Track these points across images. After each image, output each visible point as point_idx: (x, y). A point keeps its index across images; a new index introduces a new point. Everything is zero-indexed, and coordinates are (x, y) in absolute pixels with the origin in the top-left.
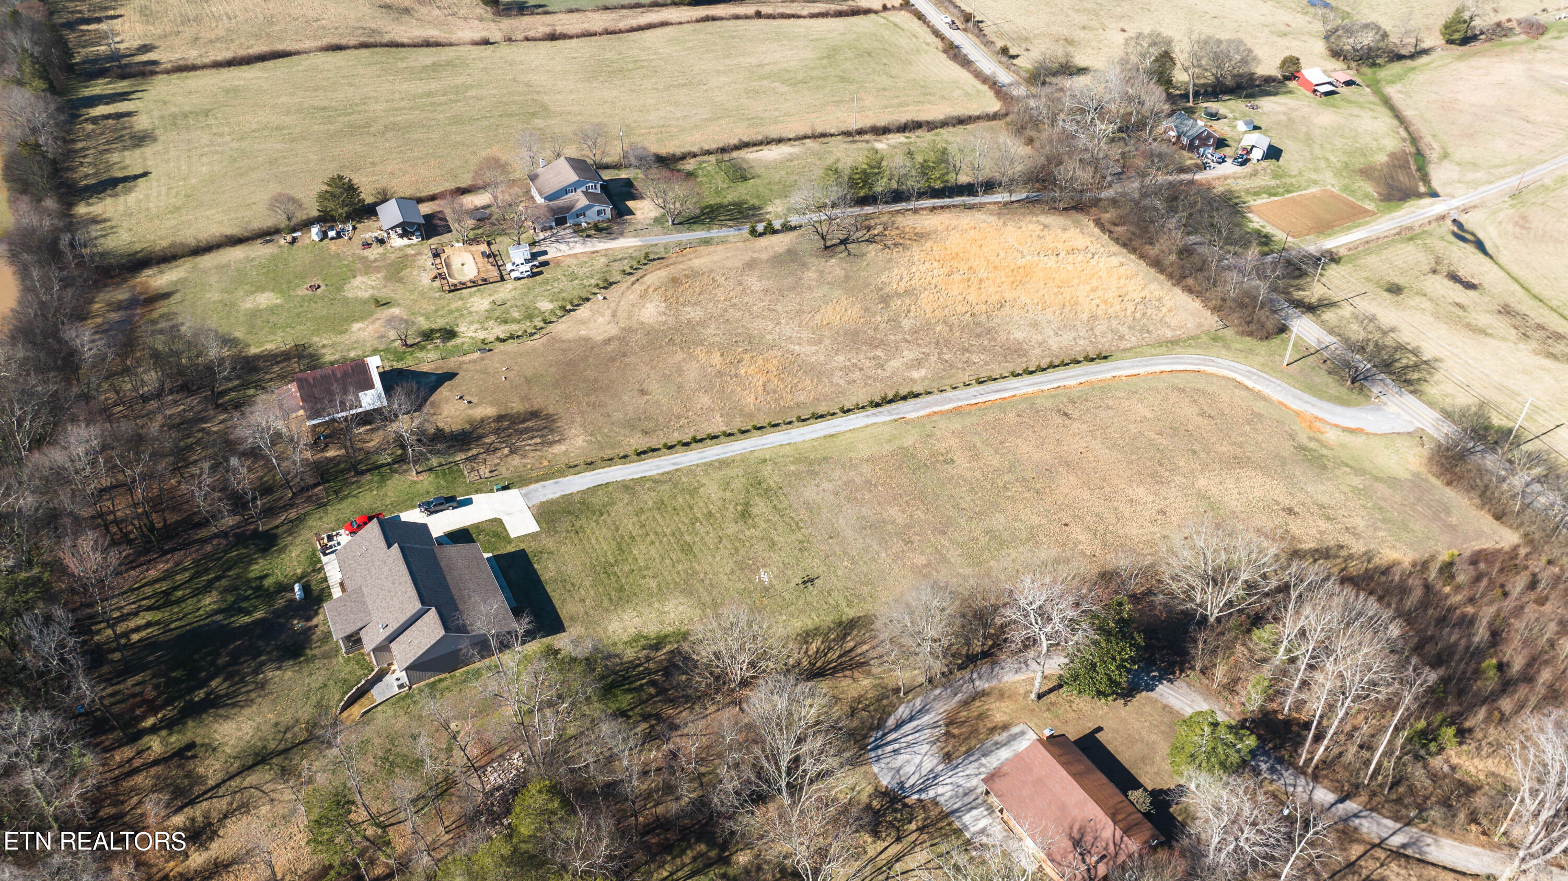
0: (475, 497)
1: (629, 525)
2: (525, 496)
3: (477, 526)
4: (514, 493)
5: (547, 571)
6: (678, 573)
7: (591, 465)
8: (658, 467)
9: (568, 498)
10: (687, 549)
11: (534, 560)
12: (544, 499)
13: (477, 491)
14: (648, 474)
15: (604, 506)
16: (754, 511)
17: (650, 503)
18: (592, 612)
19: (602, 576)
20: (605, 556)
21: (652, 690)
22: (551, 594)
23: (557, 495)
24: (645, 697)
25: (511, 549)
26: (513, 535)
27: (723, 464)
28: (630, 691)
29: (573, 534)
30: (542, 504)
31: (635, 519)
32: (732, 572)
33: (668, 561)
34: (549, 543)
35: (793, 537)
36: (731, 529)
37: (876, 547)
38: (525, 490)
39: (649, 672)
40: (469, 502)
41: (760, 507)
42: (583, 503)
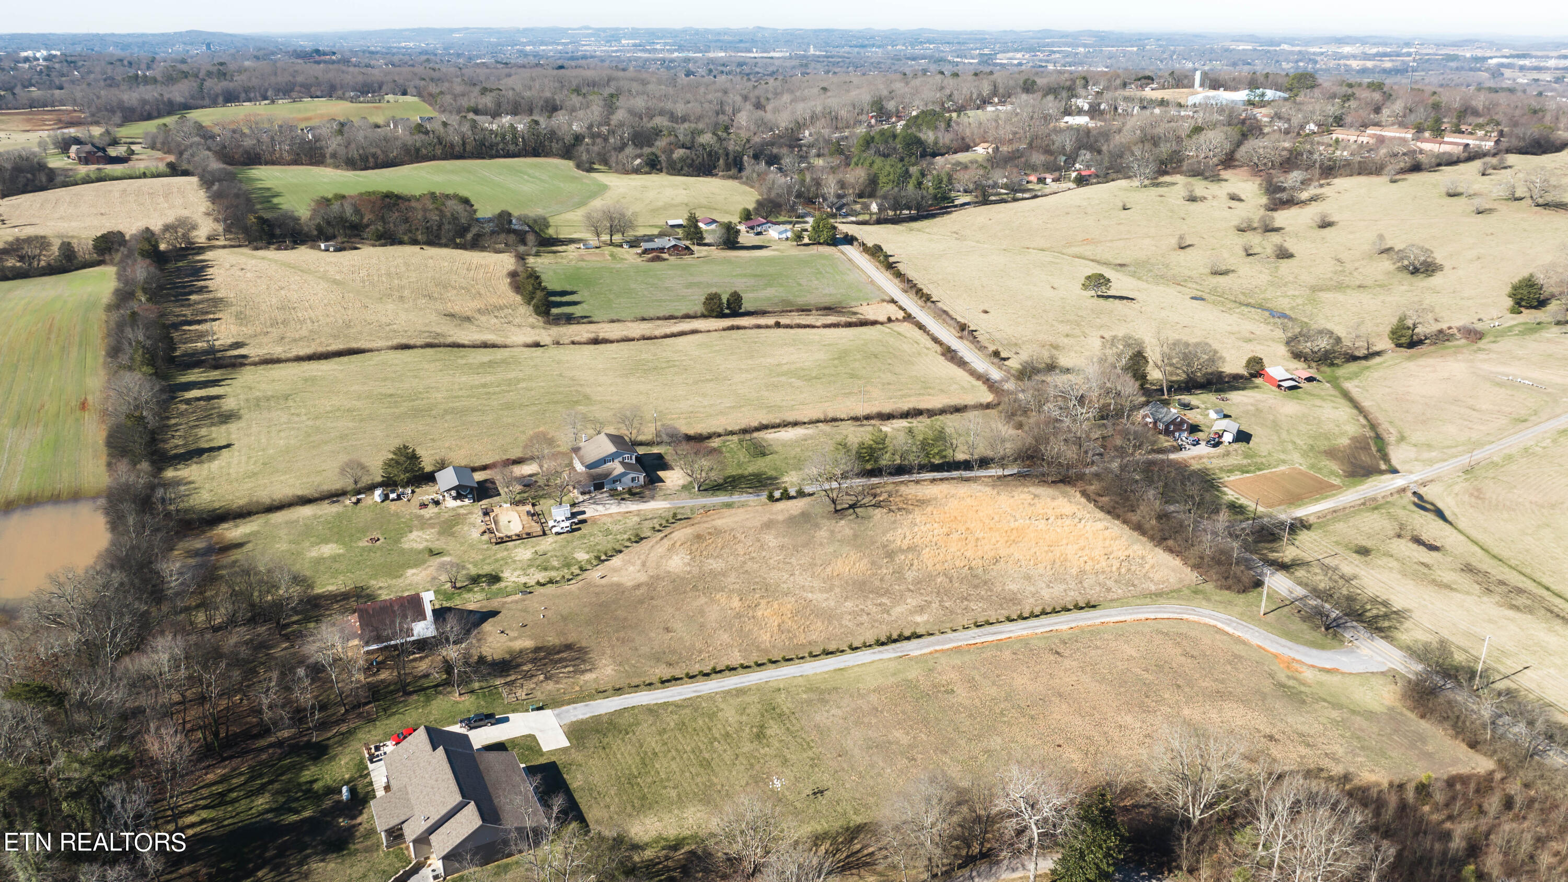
0: (511, 716)
1: (653, 743)
2: (557, 716)
3: (512, 741)
4: (548, 712)
5: (575, 781)
6: (697, 784)
7: (618, 691)
8: (680, 694)
9: (597, 719)
10: (706, 764)
11: (564, 771)
12: (574, 719)
13: (513, 711)
14: (670, 700)
15: (630, 725)
16: (769, 732)
17: (672, 724)
18: (616, 816)
19: (626, 786)
20: (630, 768)
22: (579, 800)
23: (588, 716)
25: (542, 761)
26: (545, 749)
27: (740, 692)
29: (600, 750)
30: (573, 724)
31: (658, 738)
32: (747, 784)
33: (687, 774)
34: (578, 756)
35: (805, 755)
36: (747, 747)
37: (881, 764)
38: (557, 711)
39: (668, 869)
40: (506, 720)
41: (774, 729)
42: (611, 723)
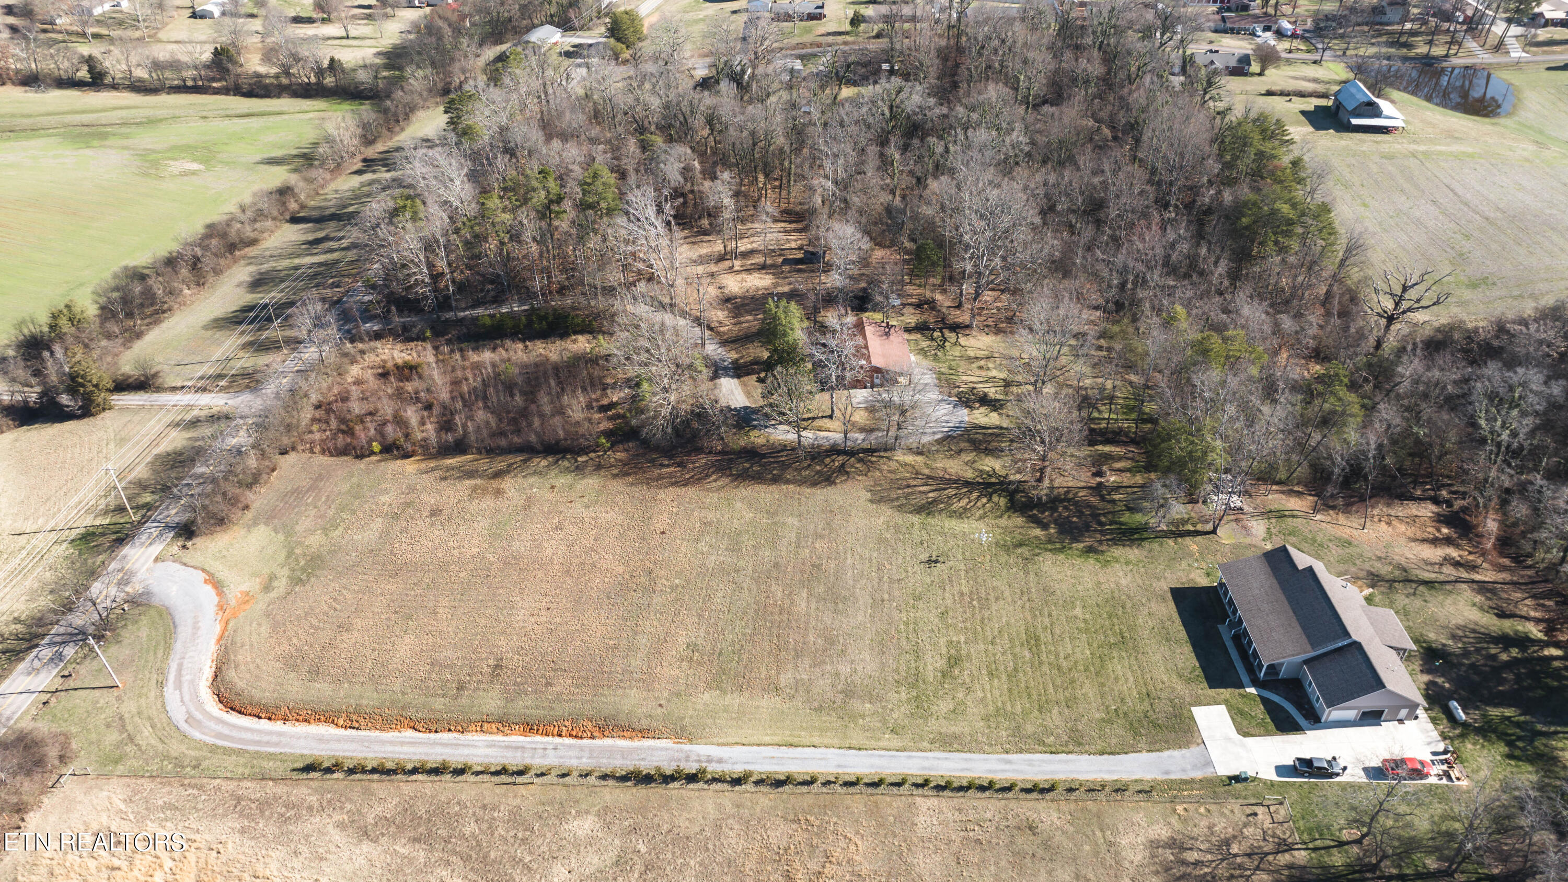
0: (1272, 776)
1: (1088, 689)
2: (1209, 763)
3: (1268, 733)
4: (1224, 769)
5: (1186, 657)
6: (1050, 615)
7: (1120, 789)
8: (1030, 763)
9: (1154, 747)
10: (1033, 641)
11: (1199, 671)
12: (1184, 751)
13: (1271, 783)
14: (1048, 756)
15: (1110, 722)
16: (941, 663)
17: (1055, 711)
18: (1144, 600)
19: (1126, 634)
20: (1121, 657)
21: (1103, 519)
22: (1182, 628)
23: (1166, 753)
24: (1110, 516)
25: (1226, 693)
26: (1222, 708)
27: (948, 743)
28: (1121, 524)
29: (1153, 694)
30: (1187, 745)
31: (1079, 693)
32: (997, 599)
33: (1057, 631)
34: (1181, 688)
35: (919, 614)
36: (977, 649)
38: (1208, 773)
39: (1102, 532)
40: (1281, 770)
41: (933, 664)
42: (1136, 733)
